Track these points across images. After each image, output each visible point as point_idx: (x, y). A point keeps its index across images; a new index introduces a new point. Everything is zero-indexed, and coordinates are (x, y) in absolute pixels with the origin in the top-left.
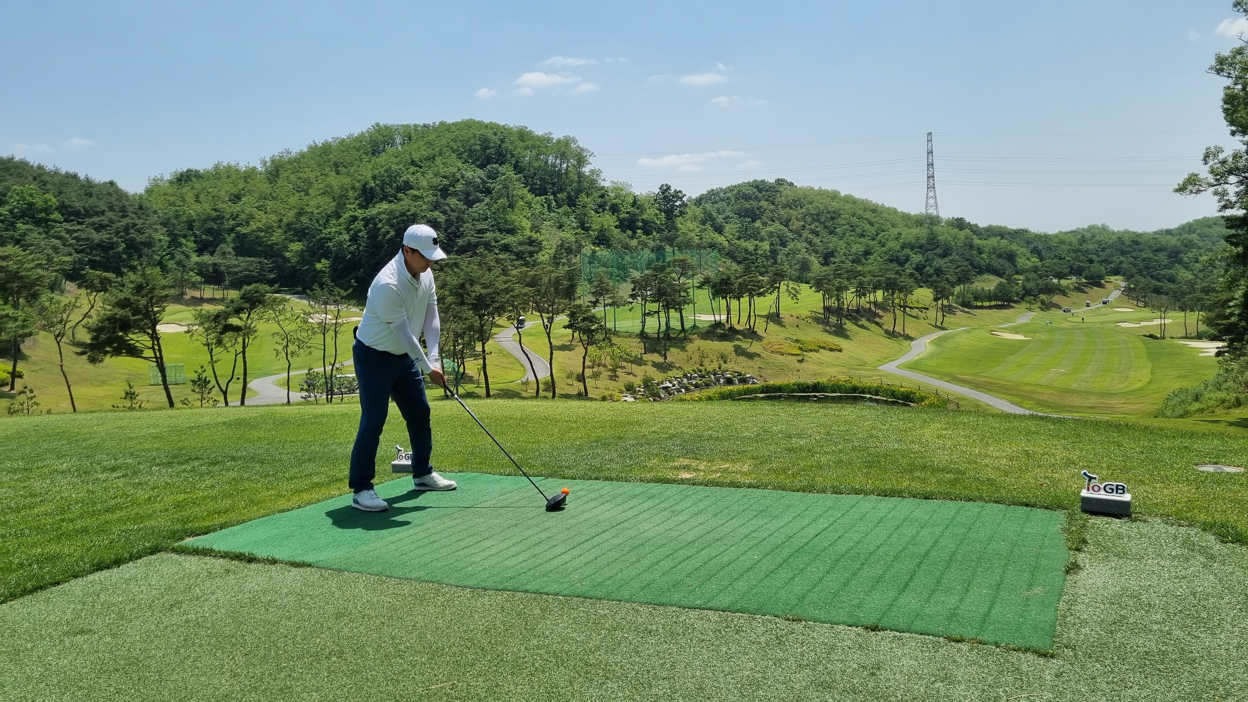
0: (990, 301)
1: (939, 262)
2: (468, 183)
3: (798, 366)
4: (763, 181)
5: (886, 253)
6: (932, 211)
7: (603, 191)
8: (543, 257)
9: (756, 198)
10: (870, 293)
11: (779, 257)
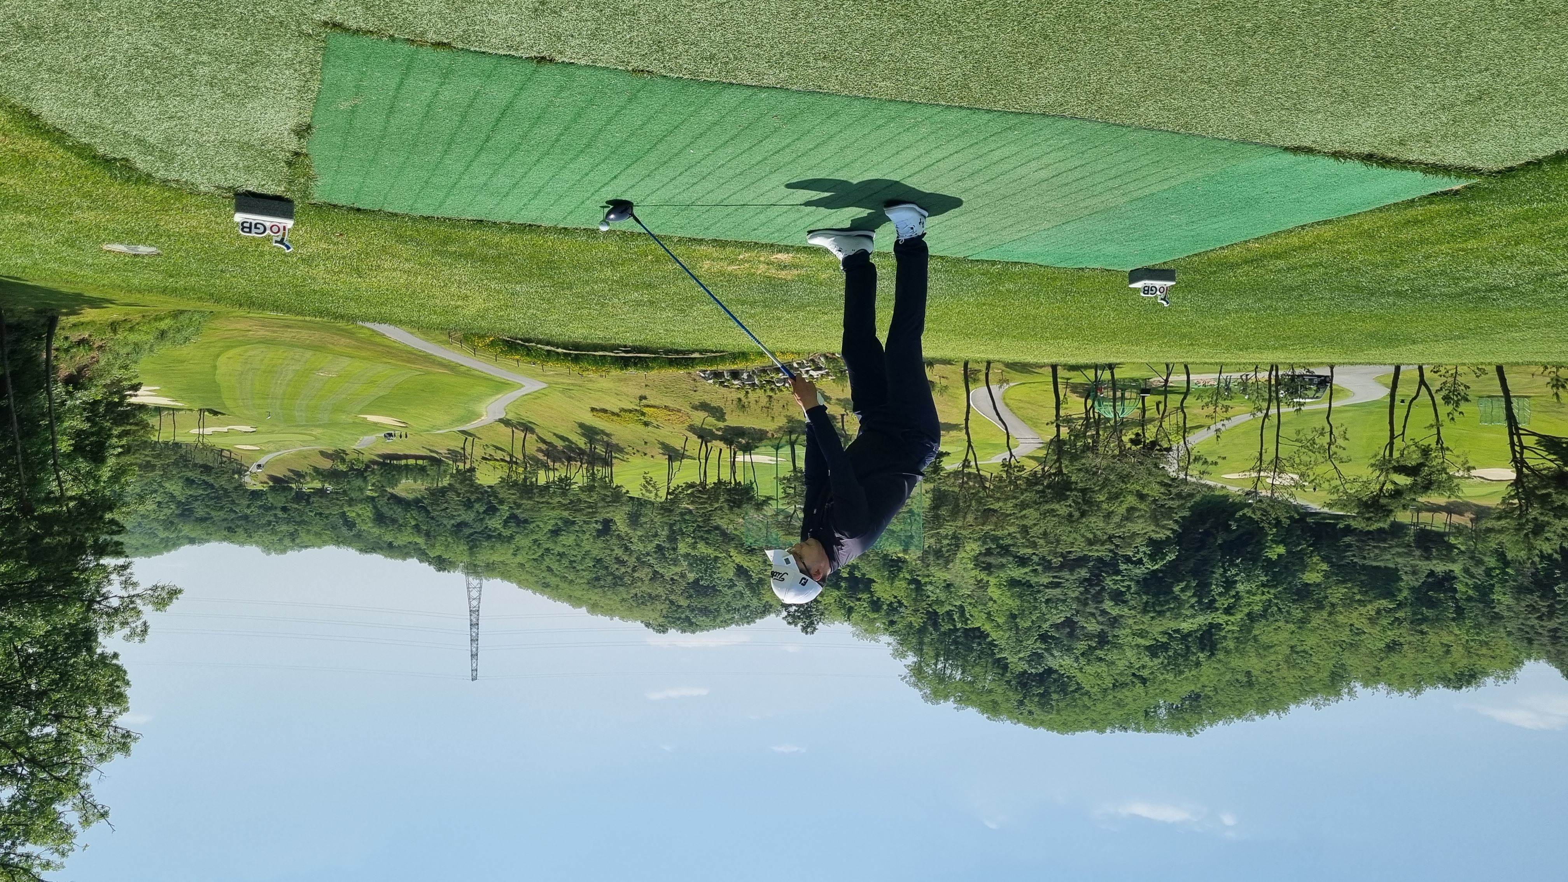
0: (407, 466)
1: (468, 516)
2: (1069, 650)
3: (646, 392)
4: (684, 631)
5: (532, 532)
6: (474, 581)
7: (891, 629)
8: (972, 548)
9: (693, 611)
10: (554, 482)
11: (665, 533)
